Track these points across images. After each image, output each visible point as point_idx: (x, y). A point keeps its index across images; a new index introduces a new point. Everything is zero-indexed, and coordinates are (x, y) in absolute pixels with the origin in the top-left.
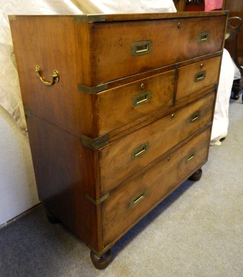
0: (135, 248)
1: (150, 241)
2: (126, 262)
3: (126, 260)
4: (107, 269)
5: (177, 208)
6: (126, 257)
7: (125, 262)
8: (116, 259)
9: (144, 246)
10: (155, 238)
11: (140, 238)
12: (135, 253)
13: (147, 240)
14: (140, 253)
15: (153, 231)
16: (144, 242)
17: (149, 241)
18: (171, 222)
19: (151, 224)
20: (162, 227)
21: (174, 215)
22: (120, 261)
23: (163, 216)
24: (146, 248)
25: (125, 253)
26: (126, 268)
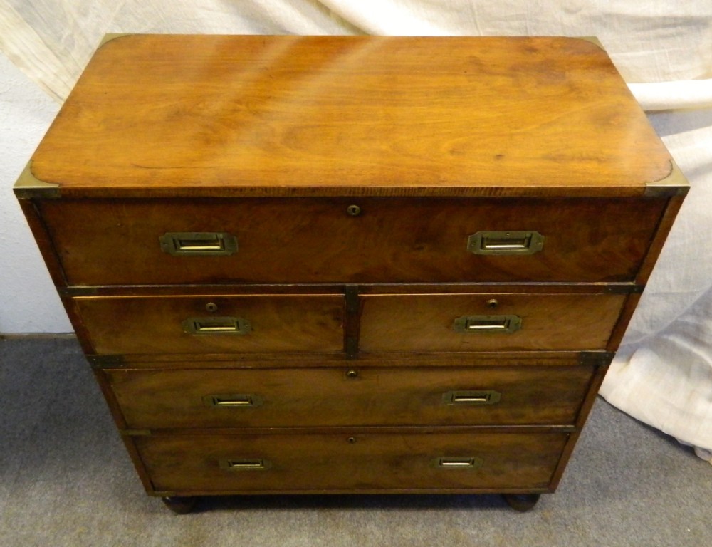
0: (246, 523)
1: (277, 536)
2: (212, 533)
3: (215, 530)
4: (181, 518)
5: (393, 524)
6: (219, 525)
7: (209, 532)
8: (206, 515)
9: (259, 534)
10: (288, 539)
11: (271, 516)
12: (236, 531)
13: (276, 530)
14: (242, 538)
15: (301, 525)
16: (268, 528)
17: (275, 533)
18: (348, 538)
19: (314, 510)
20: (323, 532)
21: (372, 532)
22: (207, 523)
23: (351, 516)
24: (257, 539)
25: (226, 518)
26: (200, 541)
